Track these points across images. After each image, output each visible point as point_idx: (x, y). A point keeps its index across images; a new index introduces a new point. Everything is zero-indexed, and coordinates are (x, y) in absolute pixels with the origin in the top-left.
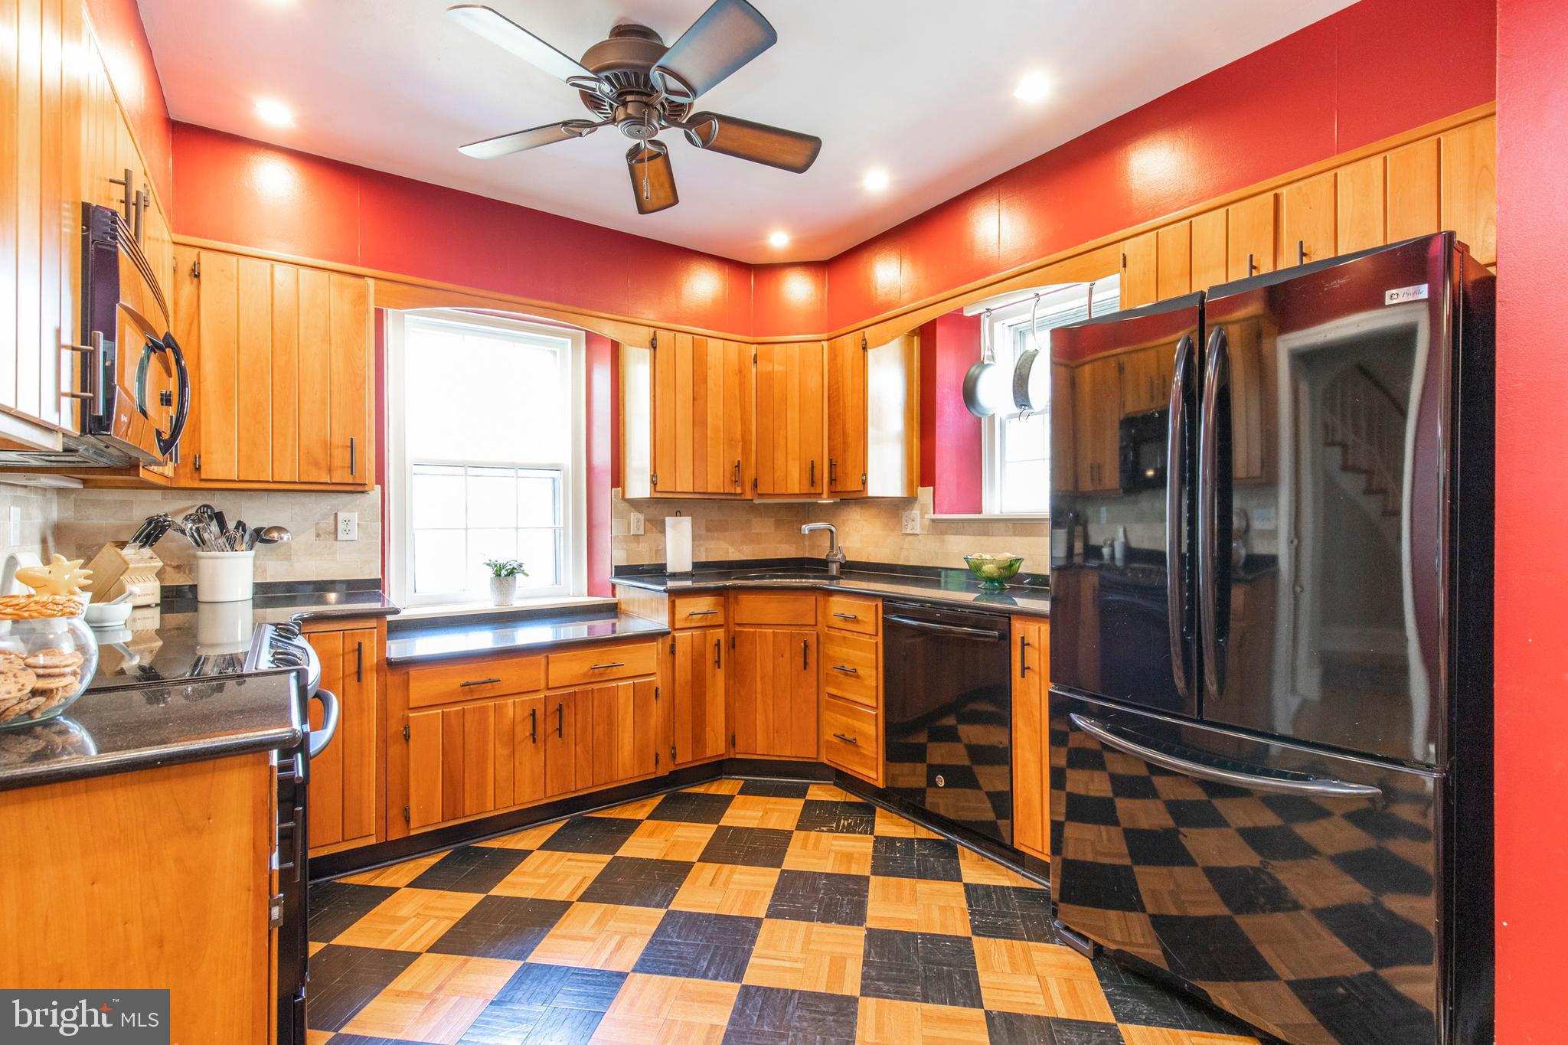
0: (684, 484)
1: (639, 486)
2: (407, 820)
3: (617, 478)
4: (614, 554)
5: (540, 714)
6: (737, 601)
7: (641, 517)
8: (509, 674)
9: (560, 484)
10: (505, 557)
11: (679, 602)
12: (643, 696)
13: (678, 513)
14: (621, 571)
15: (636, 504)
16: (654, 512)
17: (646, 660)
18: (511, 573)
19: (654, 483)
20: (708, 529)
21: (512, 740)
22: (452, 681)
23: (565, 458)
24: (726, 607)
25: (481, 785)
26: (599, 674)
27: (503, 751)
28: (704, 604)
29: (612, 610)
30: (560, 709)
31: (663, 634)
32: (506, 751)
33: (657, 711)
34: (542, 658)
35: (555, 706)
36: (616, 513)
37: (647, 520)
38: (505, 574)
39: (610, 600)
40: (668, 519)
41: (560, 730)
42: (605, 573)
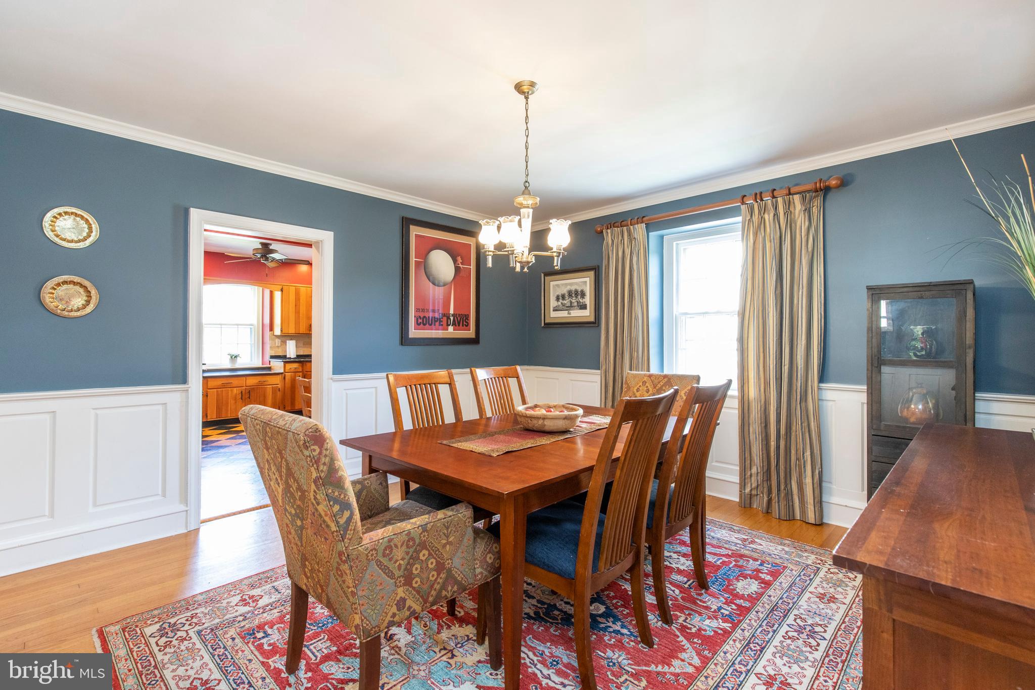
0: (292, 330)
1: (277, 331)
2: (207, 417)
3: (271, 329)
4: (269, 352)
5: (243, 392)
6: (306, 365)
7: (280, 341)
8: (235, 382)
9: (253, 330)
10: (235, 353)
11: (287, 365)
12: (275, 391)
13: (291, 339)
14: (272, 357)
15: (277, 337)
16: (283, 339)
17: (277, 380)
18: (236, 357)
19: (282, 331)
20: (304, 344)
21: (235, 399)
22: (219, 382)
23: (255, 322)
24: (302, 367)
25: (227, 411)
26: (261, 384)
27: (233, 402)
28: (295, 365)
29: (269, 369)
30: (249, 392)
31: (282, 373)
32: (234, 402)
33: (279, 394)
34: (244, 378)
35: (247, 391)
36: (271, 339)
37: (282, 341)
38: (234, 358)
39: (269, 366)
40: (287, 341)
41: (249, 397)
42: (267, 358)
